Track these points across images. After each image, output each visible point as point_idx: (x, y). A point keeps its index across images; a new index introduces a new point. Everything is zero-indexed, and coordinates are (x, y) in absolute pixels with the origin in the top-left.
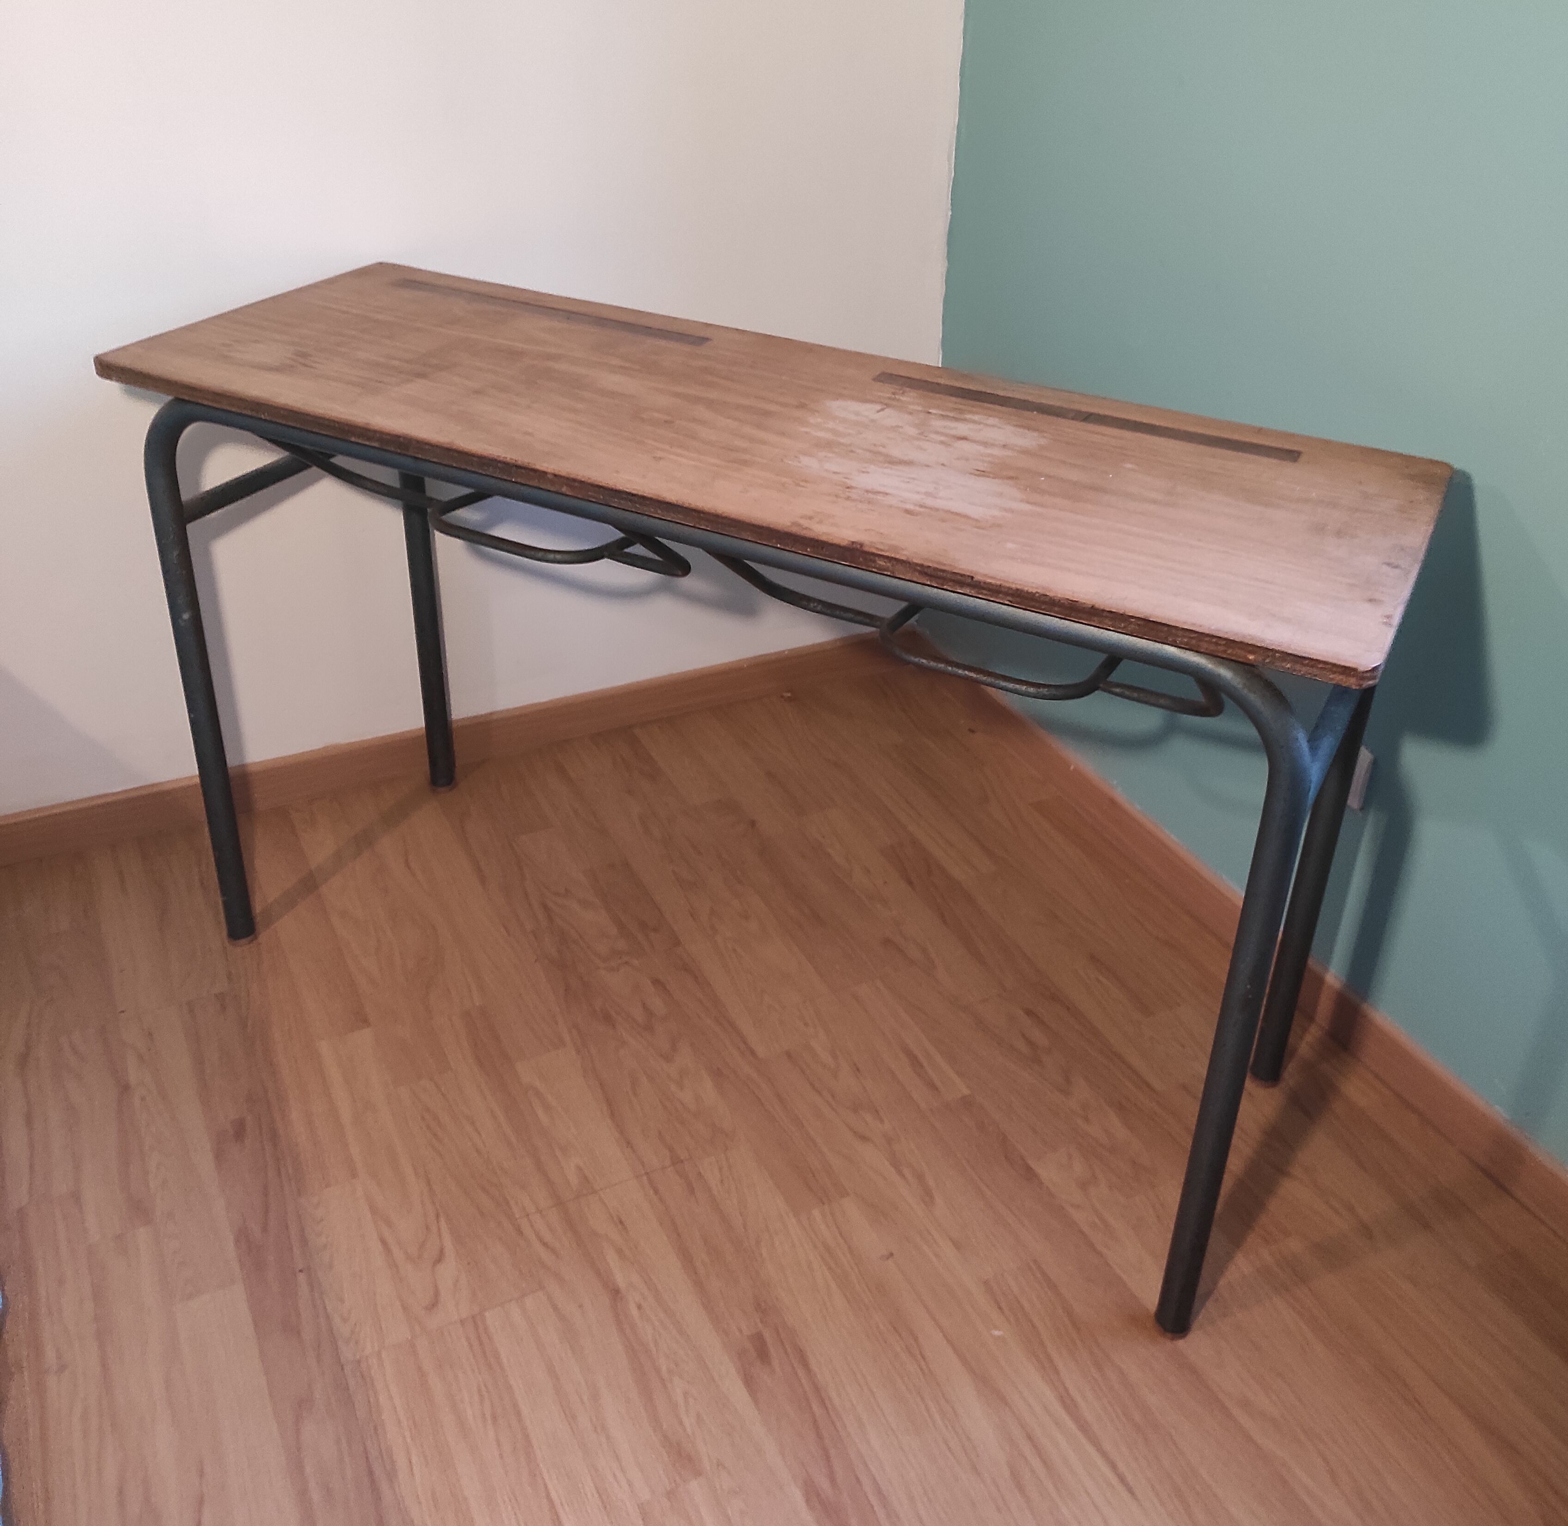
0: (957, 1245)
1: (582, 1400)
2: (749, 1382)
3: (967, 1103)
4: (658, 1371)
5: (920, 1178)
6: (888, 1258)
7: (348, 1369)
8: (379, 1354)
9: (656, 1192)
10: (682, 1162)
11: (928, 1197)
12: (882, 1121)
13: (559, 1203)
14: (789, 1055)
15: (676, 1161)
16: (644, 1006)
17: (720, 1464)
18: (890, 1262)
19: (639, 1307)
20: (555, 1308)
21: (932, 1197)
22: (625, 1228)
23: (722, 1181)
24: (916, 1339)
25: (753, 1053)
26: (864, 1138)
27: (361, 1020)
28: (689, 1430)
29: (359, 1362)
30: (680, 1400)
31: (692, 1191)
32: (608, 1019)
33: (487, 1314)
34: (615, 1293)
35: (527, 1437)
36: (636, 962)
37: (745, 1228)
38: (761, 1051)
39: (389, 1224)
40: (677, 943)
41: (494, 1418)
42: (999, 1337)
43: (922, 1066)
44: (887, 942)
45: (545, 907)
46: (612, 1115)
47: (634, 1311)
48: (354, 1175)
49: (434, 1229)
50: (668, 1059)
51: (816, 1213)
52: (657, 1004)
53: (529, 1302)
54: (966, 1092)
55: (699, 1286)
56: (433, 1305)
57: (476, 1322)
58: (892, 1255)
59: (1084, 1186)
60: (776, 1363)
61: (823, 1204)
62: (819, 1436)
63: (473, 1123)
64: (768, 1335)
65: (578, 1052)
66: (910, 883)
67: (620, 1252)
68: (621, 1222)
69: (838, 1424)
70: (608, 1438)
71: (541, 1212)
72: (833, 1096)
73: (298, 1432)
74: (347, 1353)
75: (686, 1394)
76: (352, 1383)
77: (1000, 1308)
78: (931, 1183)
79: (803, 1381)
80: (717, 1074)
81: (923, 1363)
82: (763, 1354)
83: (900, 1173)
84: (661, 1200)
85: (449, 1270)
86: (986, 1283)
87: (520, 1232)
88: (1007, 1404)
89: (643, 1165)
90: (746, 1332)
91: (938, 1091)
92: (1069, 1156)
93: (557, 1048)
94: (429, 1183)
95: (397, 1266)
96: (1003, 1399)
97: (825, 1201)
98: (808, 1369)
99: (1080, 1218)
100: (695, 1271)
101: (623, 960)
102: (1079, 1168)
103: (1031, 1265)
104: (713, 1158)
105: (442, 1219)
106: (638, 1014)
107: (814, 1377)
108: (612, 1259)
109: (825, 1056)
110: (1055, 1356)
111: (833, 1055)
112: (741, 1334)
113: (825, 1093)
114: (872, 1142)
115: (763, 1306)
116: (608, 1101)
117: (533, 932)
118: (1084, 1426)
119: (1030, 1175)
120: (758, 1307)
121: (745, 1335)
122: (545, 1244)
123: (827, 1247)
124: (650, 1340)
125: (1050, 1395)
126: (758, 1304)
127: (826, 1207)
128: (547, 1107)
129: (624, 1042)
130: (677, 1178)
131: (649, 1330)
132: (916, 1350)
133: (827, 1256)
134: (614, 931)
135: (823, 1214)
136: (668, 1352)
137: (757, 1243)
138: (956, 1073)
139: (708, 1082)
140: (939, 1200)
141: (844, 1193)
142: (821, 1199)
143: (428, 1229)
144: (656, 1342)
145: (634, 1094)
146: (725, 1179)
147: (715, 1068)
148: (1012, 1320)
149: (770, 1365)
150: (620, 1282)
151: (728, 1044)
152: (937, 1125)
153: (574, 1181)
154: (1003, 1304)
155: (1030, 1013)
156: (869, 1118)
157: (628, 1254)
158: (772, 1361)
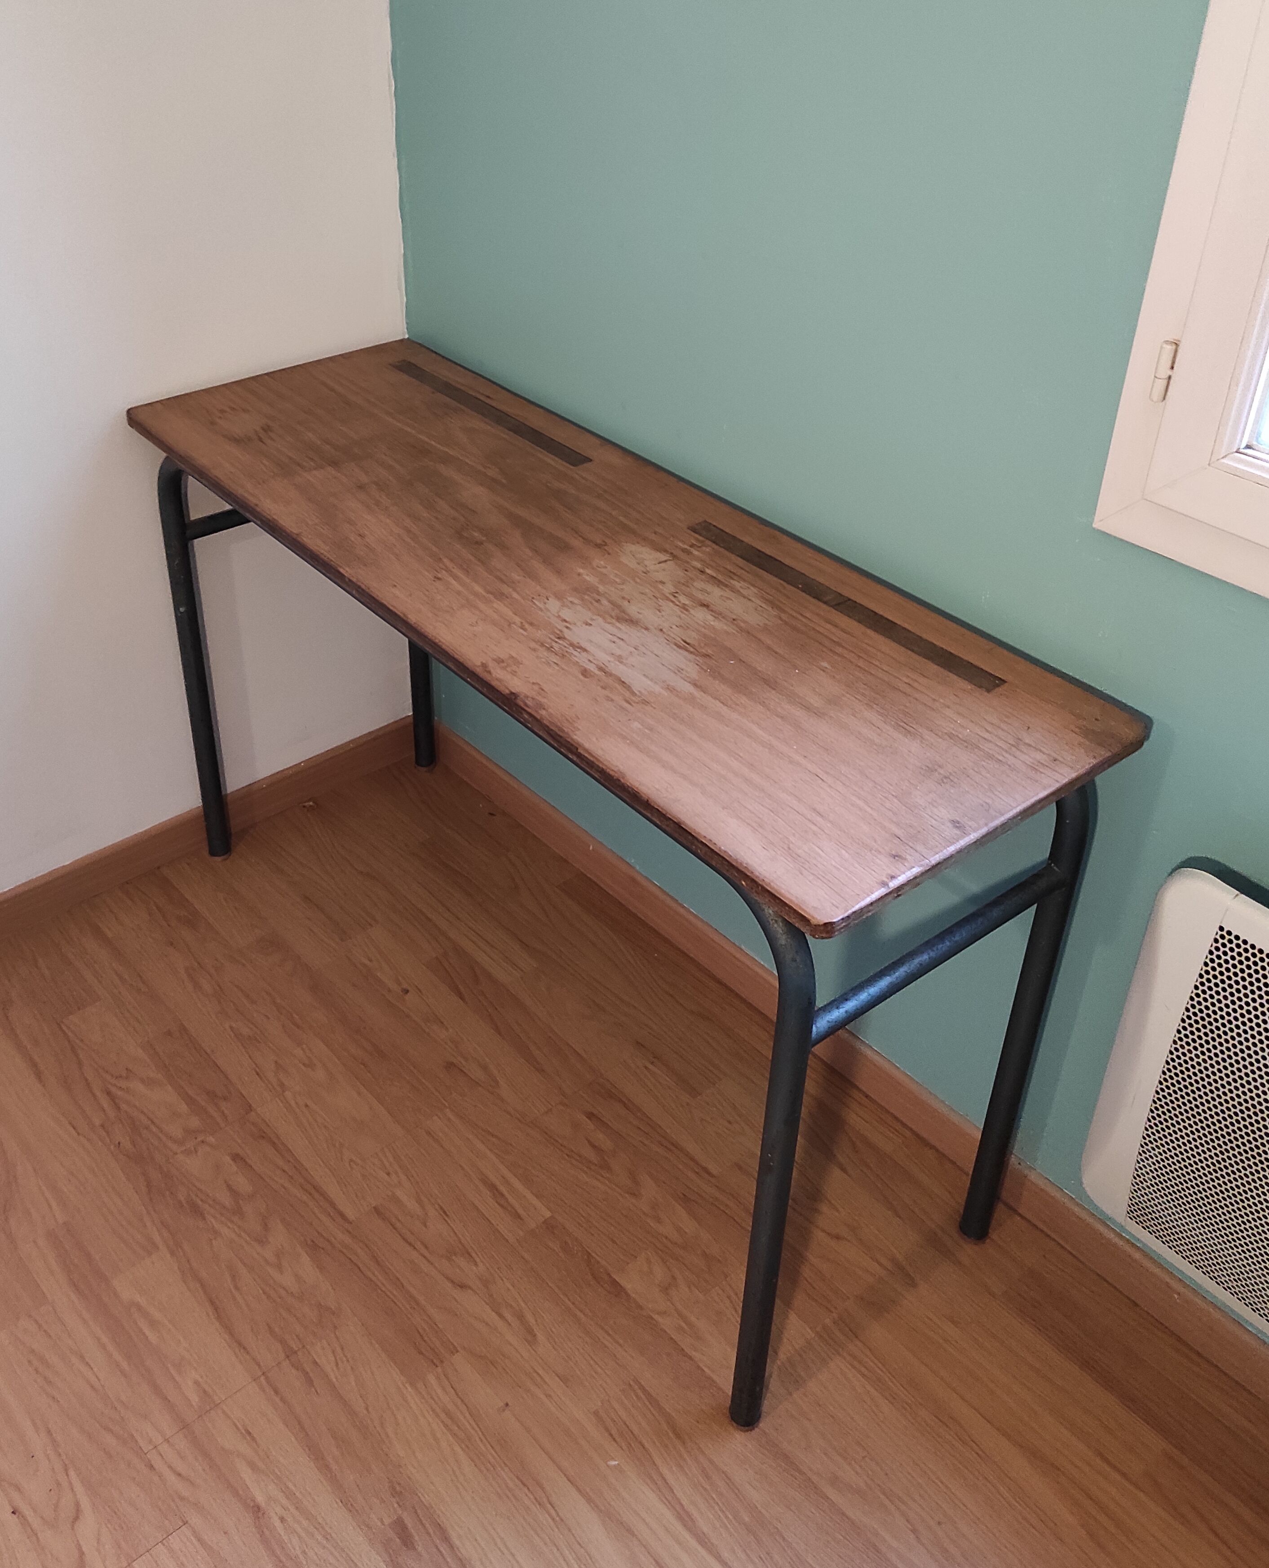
0: (564, 1380)
3: (549, 1226)
5: (521, 1317)
6: (504, 1410)
9: (276, 1392)
10: (296, 1352)
11: (530, 1337)
12: (476, 1264)
13: (185, 1427)
14: (377, 1211)
15: (290, 1353)
16: (230, 1188)
18: (508, 1412)
19: (282, 1520)
20: (201, 1541)
21: (533, 1334)
22: (253, 1439)
23: (337, 1365)
24: (543, 1489)
25: (342, 1215)
26: (462, 1286)
31: (310, 1382)
32: (197, 1211)
34: (257, 1511)
36: (211, 1139)
37: (368, 1410)
38: (350, 1213)
39: (17, 1488)
40: (250, 1108)
42: (614, 1465)
43: (502, 1195)
44: (450, 1066)
45: (110, 1095)
46: (219, 1318)
47: (277, 1523)
49: (65, 1483)
50: (261, 1241)
51: (432, 1379)
52: (242, 1182)
53: (175, 1541)
54: (548, 1214)
55: (336, 1483)
58: (507, 1405)
59: (665, 1290)
60: (420, 1549)
61: (437, 1366)
63: (82, 1358)
64: (409, 1522)
65: (172, 1253)
66: (461, 997)
67: (253, 1465)
68: (249, 1433)
71: (167, 1440)
72: (426, 1247)
77: (611, 1435)
78: (531, 1320)
79: (448, 1557)
80: (313, 1248)
81: (552, 1511)
82: (407, 1540)
83: (501, 1316)
84: (283, 1400)
85: (88, 1525)
86: (596, 1413)
87: (152, 1467)
88: (633, 1535)
89: (259, 1365)
90: (387, 1521)
91: (521, 1219)
92: (648, 1261)
93: (150, 1254)
94: (49, 1432)
95: (36, 1535)
96: (629, 1531)
97: (438, 1363)
98: (451, 1547)
99: (666, 1323)
100: (327, 1467)
101: (199, 1139)
102: (659, 1272)
103: (632, 1383)
104: (324, 1342)
105: (72, 1473)
106: (225, 1198)
107: (457, 1552)
108: (247, 1474)
109: (411, 1205)
110: (665, 1471)
111: (419, 1202)
112: (383, 1524)
113: (418, 1245)
114: (470, 1288)
115: (398, 1488)
116: (212, 1303)
117: (102, 1126)
118: (702, 1540)
119: (617, 1290)
120: (395, 1493)
121: (386, 1524)
122: (179, 1475)
123: (448, 1414)
124: (299, 1552)
125: (669, 1516)
126: (394, 1489)
127: (439, 1370)
128: (153, 1324)
129: (216, 1233)
130: (293, 1371)
131: (295, 1541)
132: (545, 1500)
133: (449, 1422)
134: (183, 1108)
135: (438, 1378)
136: (318, 1562)
137: (382, 1425)
138: (537, 1197)
139: (305, 1259)
140: (541, 1337)
141: (454, 1351)
142: (432, 1361)
143: (59, 1484)
144: (304, 1552)
145: (237, 1288)
146: (340, 1363)
147: (309, 1242)
148: (625, 1447)
149: (415, 1549)
150: (260, 1499)
151: (316, 1210)
152: (526, 1256)
153: (194, 1399)
154: (614, 1432)
155: (590, 1116)
156: (462, 1262)
157: (260, 1464)
158: (415, 1544)
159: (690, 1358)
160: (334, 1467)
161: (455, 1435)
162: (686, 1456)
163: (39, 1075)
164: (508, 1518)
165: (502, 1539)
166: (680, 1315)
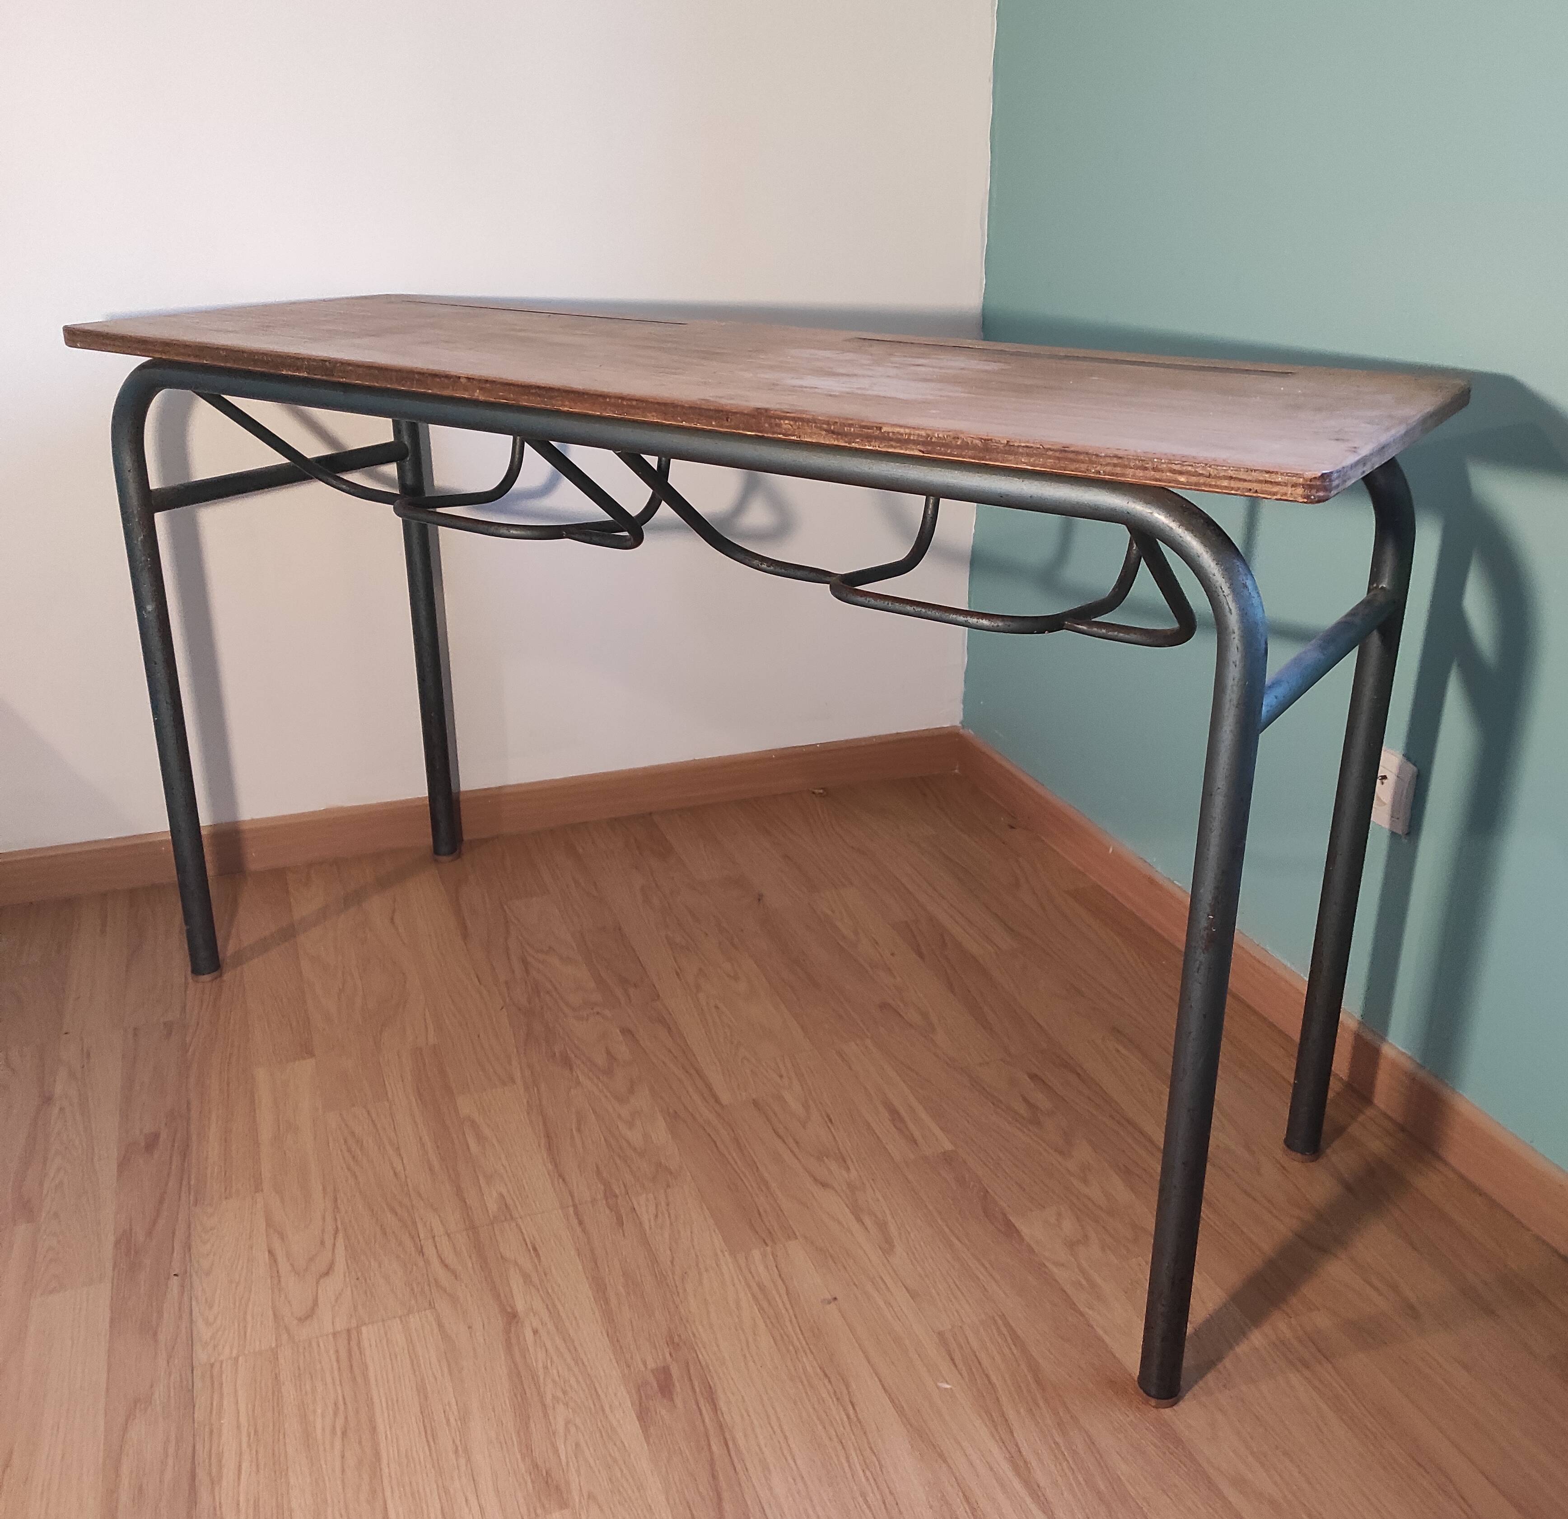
0: (914, 1295)
1: (448, 1421)
2: (643, 1415)
3: (948, 1158)
4: (541, 1396)
5: (882, 1226)
6: (829, 1303)
7: (197, 1373)
8: (236, 1359)
9: (581, 1223)
10: (616, 1196)
11: (887, 1247)
12: (848, 1169)
13: (472, 1228)
14: (755, 1103)
15: (609, 1194)
16: (608, 1052)
17: (591, 1496)
18: (833, 1305)
19: (535, 1332)
20: (440, 1325)
21: (892, 1246)
22: (538, 1255)
23: (656, 1216)
24: (847, 1387)
25: (717, 1100)
26: (824, 1185)
27: (307, 1051)
28: (563, 1457)
29: (212, 1365)
30: (560, 1427)
31: (620, 1223)
32: (567, 1063)
33: (364, 1329)
34: (512, 1317)
35: (377, 1455)
36: (607, 1012)
37: (672, 1262)
38: (725, 1098)
39: (282, 1237)
40: (657, 997)
41: (344, 1433)
42: (946, 1389)
43: (902, 1120)
44: (884, 1006)
45: (524, 962)
46: (549, 1149)
47: (529, 1335)
48: (258, 1188)
49: (329, 1243)
50: (622, 1100)
51: (756, 1254)
52: (623, 1051)
53: (414, 1320)
54: (949, 1146)
55: (609, 1316)
56: (309, 1315)
57: (351, 1335)
58: (835, 1299)
59: (1071, 1244)
60: (677, 1400)
61: (767, 1245)
62: (714, 1477)
63: (397, 1149)
64: (675, 1371)
65: (527, 1089)
66: (921, 956)
67: (526, 1278)
68: (535, 1249)
69: (739, 1467)
70: (469, 1460)
71: (449, 1235)
72: (797, 1143)
73: (125, 1429)
74: (201, 1356)
75: (567, 1423)
76: (198, 1384)
77: (952, 1360)
78: (894, 1231)
79: (707, 1420)
80: (673, 1117)
81: (851, 1412)
82: (666, 1388)
83: (859, 1220)
84: (584, 1231)
85: (334, 1284)
86: (941, 1334)
87: (421, 1252)
88: (945, 1461)
89: (572, 1197)
90: (651, 1365)
91: (916, 1143)
92: (1059, 1215)
93: (504, 1084)
94: (335, 1200)
95: (279, 1277)
96: (941, 1455)
97: (768, 1241)
98: (715, 1408)
99: (1062, 1275)
100: (607, 1301)
101: (595, 1010)
102: (1068, 1226)
103: (997, 1318)
104: (651, 1196)
105: (341, 1235)
106: (600, 1060)
107: (720, 1416)
108: (516, 1284)
109: (796, 1106)
110: (1011, 1414)
111: (806, 1107)
112: (646, 1368)
113: (790, 1141)
114: (833, 1188)
115: (676, 1339)
116: (548, 1136)
117: (506, 983)
118: (1034, 1491)
119: (1010, 1231)
120: (671, 1341)
121: (649, 1367)
122: (446, 1266)
123: (761, 1287)
124: (540, 1365)
125: (998, 1455)
126: (672, 1338)
127: (769, 1249)
128: (480, 1138)
129: (578, 1083)
130: (608, 1211)
131: (541, 1355)
132: (846, 1398)
133: (760, 1296)
134: (592, 985)
135: (764, 1255)
136: (557, 1378)
137: (683, 1280)
138: (941, 1129)
139: (661, 1123)
140: (899, 1249)
141: (791, 1235)
142: (764, 1240)
143: (322, 1243)
144: (546, 1368)
145: (579, 1130)
146: (660, 1215)
147: (671, 1111)
148: (965, 1374)
149: (672, 1400)
150: (520, 1306)
151: (690, 1090)
152: (910, 1177)
153: (493, 1207)
154: (957, 1357)
155: (1033, 1077)
156: (834, 1166)
157: (535, 1279)
158: (675, 1397)
159: (1082, 1314)
160: (614, 1301)
161: (761, 1309)
162: (1041, 1403)
163: (465, 936)
164: (795, 1403)
165: (778, 1419)
166: (1083, 1271)
